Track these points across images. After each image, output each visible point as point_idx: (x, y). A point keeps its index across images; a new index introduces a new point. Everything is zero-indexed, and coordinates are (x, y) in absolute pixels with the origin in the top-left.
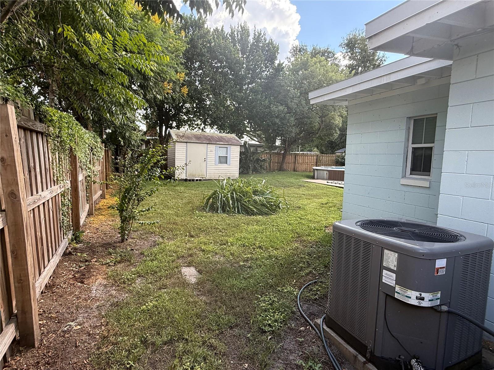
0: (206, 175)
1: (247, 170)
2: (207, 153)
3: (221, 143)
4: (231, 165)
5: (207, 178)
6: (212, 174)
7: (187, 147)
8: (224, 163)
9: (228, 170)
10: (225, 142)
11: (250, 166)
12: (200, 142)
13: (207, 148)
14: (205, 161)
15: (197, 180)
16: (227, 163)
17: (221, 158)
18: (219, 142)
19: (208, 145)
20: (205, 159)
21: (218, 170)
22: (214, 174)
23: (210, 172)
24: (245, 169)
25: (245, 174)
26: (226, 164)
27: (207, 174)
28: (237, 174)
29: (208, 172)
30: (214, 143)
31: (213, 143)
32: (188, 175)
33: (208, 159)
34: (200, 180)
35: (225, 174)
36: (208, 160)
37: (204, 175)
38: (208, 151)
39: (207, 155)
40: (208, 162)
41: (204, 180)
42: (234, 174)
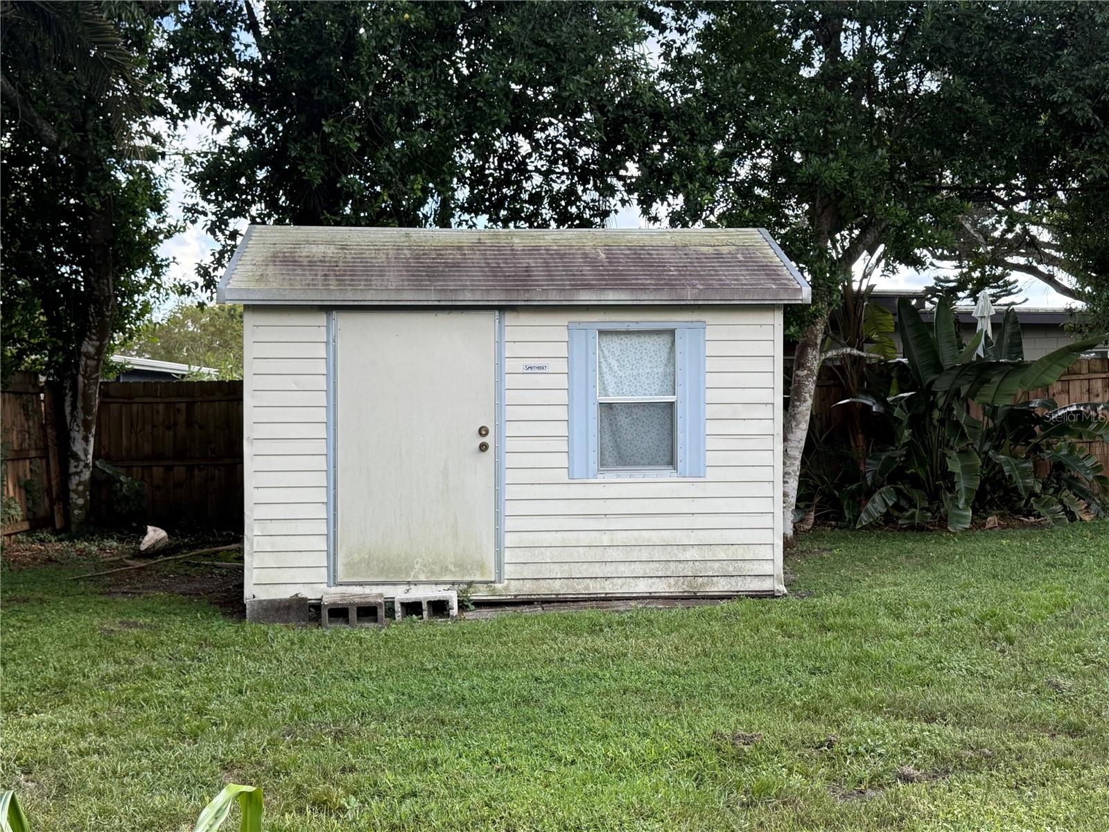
0: (499, 565)
1: (934, 497)
2: (499, 382)
3: (612, 297)
4: (711, 474)
5: (509, 588)
6: (548, 555)
7: (331, 343)
8: (653, 462)
9: (686, 522)
10: (643, 288)
11: (955, 466)
12: (431, 298)
13: (500, 344)
14: (483, 447)
15: (412, 608)
16: (672, 462)
17: (623, 420)
18: (589, 287)
19: (509, 319)
20: (483, 432)
21: (593, 524)
22: (565, 555)
23: (528, 539)
24: (916, 495)
25: (918, 529)
26: (666, 474)
27: (508, 556)
28: (766, 553)
29: (509, 540)
30: (554, 298)
31: (538, 298)
32: (350, 565)
33: (510, 429)
34: (439, 608)
35: (658, 555)
36: (510, 445)
37: (481, 567)
38: (509, 365)
39: (499, 406)
40: (509, 460)
41: (480, 604)
42: (741, 553)
